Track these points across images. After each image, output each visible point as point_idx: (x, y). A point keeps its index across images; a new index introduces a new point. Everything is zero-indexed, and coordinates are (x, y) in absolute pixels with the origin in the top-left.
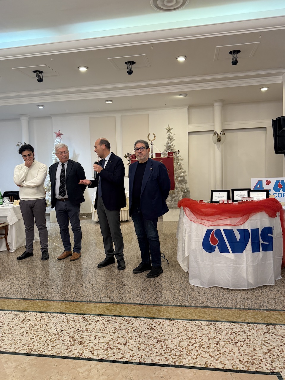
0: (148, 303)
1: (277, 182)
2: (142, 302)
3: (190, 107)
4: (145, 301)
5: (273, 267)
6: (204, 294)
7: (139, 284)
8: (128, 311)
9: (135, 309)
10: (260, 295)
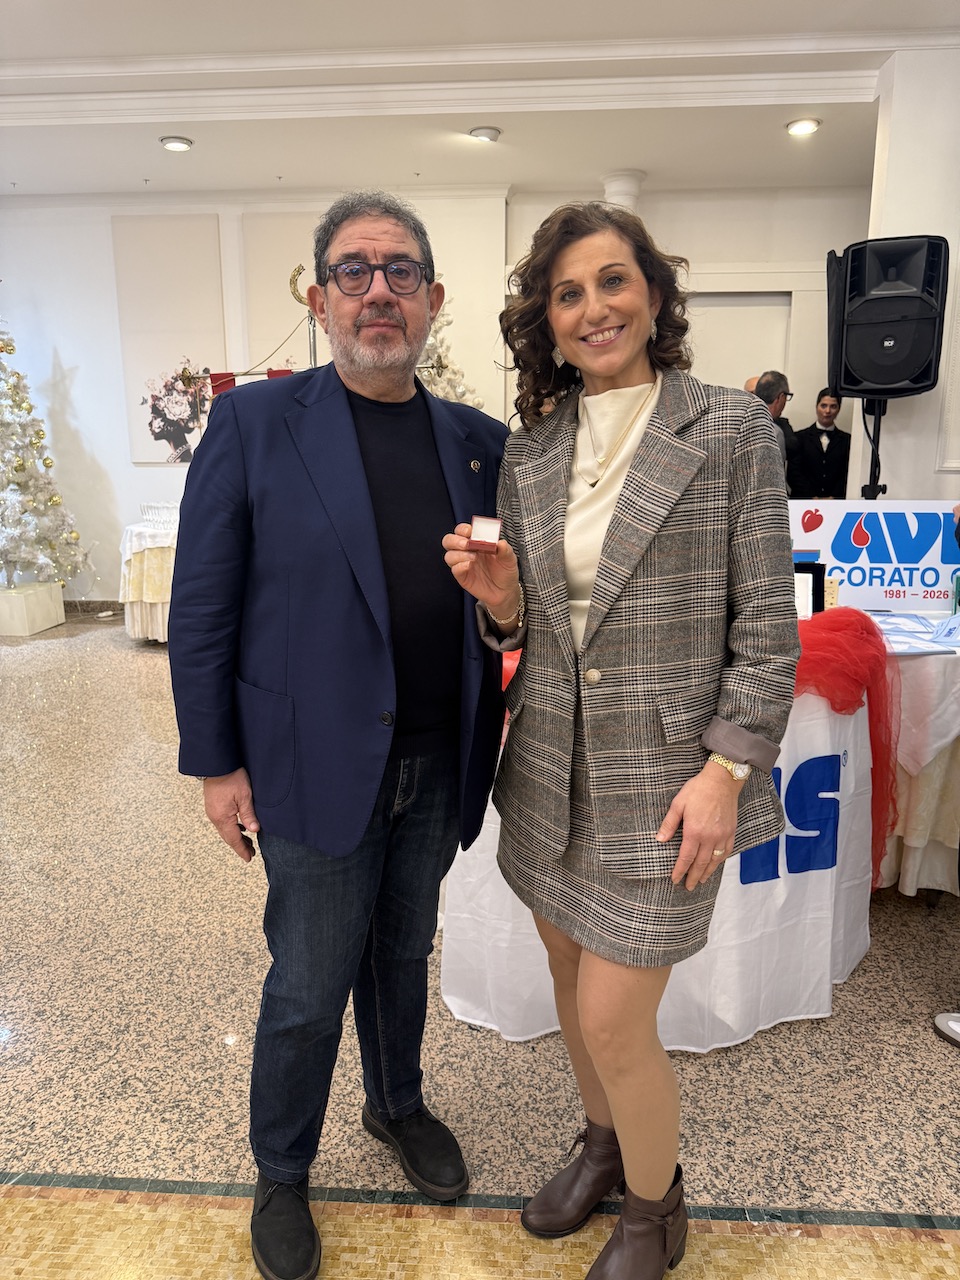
0: (201, 1176)
1: (851, 517)
2: (172, 1164)
3: (516, 194)
4: (192, 1159)
5: (829, 938)
6: (500, 1093)
7: (198, 1017)
8: (73, 1251)
9: (118, 1231)
10: (767, 1089)
